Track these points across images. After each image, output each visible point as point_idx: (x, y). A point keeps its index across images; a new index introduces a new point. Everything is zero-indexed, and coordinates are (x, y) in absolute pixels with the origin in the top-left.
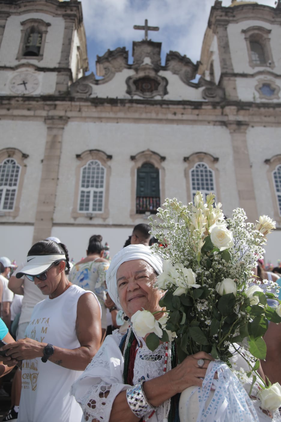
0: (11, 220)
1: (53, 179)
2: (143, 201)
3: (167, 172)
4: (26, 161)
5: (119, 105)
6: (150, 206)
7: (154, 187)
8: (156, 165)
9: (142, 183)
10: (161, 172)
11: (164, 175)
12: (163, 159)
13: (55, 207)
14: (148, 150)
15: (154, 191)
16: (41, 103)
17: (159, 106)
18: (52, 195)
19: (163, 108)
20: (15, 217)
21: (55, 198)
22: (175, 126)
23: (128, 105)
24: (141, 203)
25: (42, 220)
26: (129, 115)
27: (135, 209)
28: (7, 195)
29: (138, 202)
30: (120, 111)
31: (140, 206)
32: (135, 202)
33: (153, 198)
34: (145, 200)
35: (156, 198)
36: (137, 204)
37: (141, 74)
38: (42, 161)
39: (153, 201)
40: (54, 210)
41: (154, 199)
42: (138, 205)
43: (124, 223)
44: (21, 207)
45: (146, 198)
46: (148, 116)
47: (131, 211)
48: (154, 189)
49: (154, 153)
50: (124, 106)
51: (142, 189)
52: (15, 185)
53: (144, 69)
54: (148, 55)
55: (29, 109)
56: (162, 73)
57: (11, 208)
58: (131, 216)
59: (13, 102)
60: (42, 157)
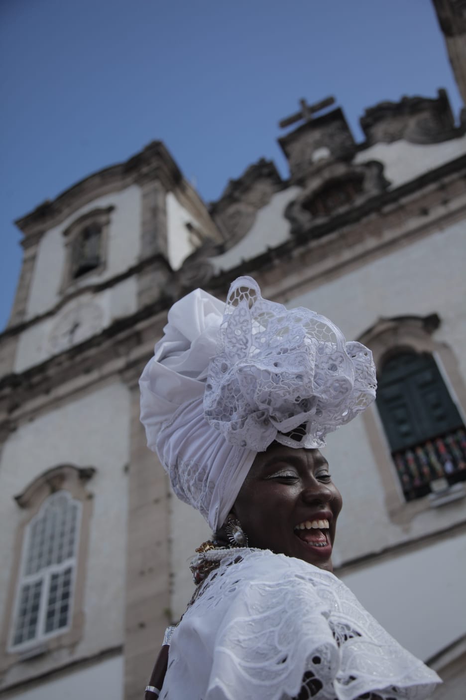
0: (64, 658)
1: (157, 501)
2: (417, 459)
3: (457, 350)
4: (92, 487)
5: (277, 262)
6: (443, 464)
7: (436, 406)
8: (420, 346)
9: (400, 413)
10: (438, 358)
11: (454, 362)
12: (432, 322)
13: (172, 575)
14: (382, 320)
15: (441, 418)
16: (107, 344)
17: (373, 216)
18: (159, 544)
19: (385, 215)
20: (73, 646)
21: (169, 550)
22: (437, 238)
23: (297, 253)
24: (413, 467)
25: (142, 626)
26: (310, 272)
27: (398, 489)
28: (53, 589)
29: (402, 468)
30: (285, 274)
31: (411, 477)
32: (391, 469)
33: (443, 436)
34: (420, 453)
35: (453, 432)
36: (400, 475)
37: (315, 184)
38: (126, 469)
39: (447, 446)
40: (171, 584)
41: (450, 440)
42: (404, 473)
43: (377, 548)
44: (88, 610)
45: (422, 444)
46: (359, 249)
47: (389, 499)
48: (439, 412)
49: (401, 320)
50: (290, 258)
51: (405, 428)
52: (70, 555)
53: (319, 170)
54: (318, 145)
55: (87, 371)
56: (361, 158)
57: (63, 623)
58: (393, 515)
59: (52, 372)
60: (125, 459)
